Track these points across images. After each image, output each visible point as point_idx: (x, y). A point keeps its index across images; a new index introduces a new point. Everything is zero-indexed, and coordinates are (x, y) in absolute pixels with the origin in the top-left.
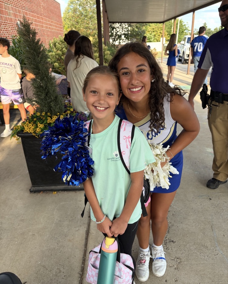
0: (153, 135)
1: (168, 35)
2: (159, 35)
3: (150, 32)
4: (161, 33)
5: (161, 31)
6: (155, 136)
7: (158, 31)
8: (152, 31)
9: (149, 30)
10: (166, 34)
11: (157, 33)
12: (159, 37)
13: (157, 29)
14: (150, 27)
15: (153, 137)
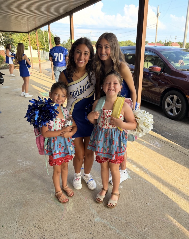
0: (86, 88)
1: (41, 44)
2: (34, 44)
3: (26, 41)
4: (36, 43)
5: (35, 41)
6: (87, 89)
7: (32, 40)
8: (27, 40)
9: (24, 39)
10: (40, 44)
11: (32, 42)
12: (34, 45)
13: (31, 39)
14: (25, 37)
15: (86, 89)
